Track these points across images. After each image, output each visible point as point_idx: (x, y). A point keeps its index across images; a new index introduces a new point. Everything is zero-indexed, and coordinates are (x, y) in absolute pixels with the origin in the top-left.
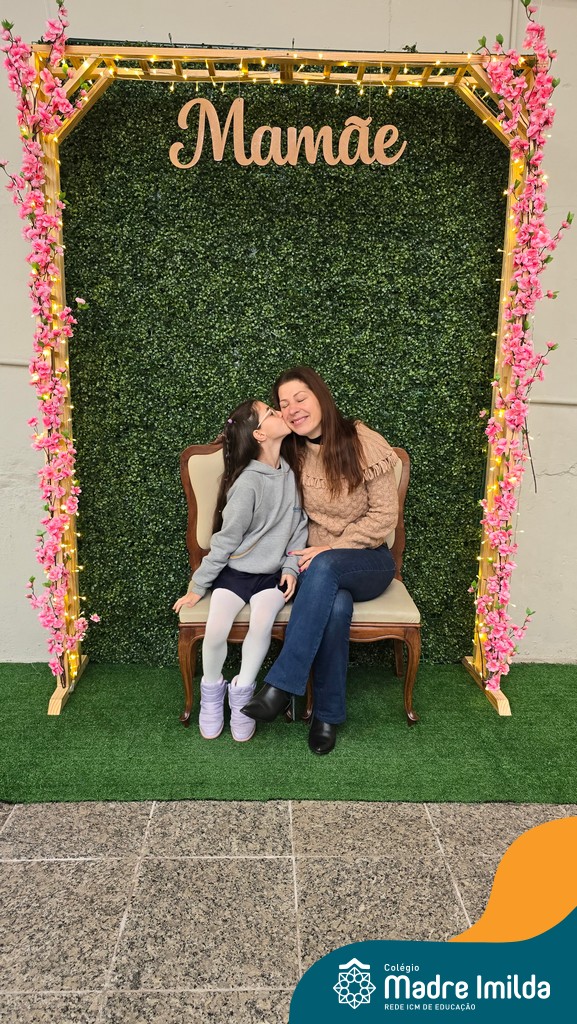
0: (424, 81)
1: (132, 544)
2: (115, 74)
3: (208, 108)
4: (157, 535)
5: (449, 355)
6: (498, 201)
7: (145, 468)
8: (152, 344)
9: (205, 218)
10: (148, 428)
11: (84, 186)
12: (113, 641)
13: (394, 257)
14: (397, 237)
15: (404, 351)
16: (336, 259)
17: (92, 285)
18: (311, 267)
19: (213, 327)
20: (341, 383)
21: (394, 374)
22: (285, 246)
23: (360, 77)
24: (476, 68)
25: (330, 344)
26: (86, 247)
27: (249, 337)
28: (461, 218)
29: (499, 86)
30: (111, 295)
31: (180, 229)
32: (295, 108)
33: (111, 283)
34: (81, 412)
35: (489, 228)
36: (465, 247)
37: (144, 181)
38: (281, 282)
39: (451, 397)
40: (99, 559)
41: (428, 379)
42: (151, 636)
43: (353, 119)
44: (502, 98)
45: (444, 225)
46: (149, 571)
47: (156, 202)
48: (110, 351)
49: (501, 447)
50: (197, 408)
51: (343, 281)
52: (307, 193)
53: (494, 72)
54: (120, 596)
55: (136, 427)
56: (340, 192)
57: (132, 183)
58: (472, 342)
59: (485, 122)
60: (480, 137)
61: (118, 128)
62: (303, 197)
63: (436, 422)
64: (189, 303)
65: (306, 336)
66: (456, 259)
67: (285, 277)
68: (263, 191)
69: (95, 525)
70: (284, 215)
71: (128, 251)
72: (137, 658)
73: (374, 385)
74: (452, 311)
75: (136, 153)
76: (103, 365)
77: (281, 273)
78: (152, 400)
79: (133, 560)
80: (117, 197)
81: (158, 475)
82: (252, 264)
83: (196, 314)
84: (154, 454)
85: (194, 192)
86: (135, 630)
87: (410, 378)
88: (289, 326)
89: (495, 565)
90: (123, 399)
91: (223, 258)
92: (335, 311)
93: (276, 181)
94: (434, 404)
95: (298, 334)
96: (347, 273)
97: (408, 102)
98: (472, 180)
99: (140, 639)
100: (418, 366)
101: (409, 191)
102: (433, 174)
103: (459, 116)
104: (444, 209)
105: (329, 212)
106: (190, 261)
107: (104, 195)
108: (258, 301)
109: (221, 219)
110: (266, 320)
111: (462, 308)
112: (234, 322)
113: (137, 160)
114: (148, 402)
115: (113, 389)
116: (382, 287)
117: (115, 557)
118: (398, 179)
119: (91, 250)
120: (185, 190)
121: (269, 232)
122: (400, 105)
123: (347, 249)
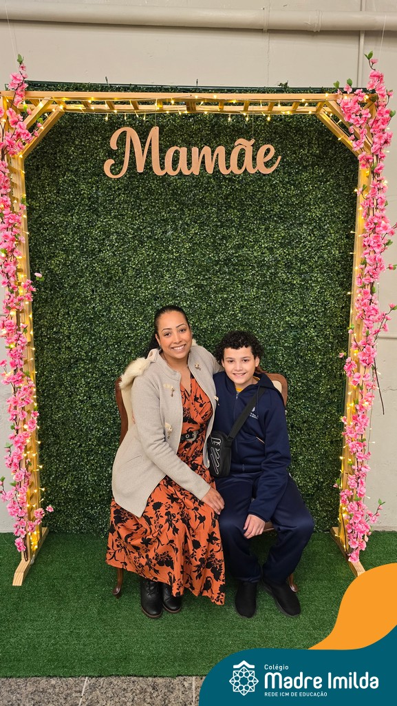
0: (293, 111)
1: (80, 446)
2: (65, 109)
3: (132, 134)
4: (98, 439)
5: (316, 305)
6: (351, 194)
7: (90, 389)
8: (94, 299)
9: (134, 208)
10: (93, 360)
11: (44, 187)
12: (67, 516)
13: (274, 234)
14: (275, 221)
15: (282, 303)
16: (230, 237)
17: (50, 258)
18: (213, 243)
19: (140, 287)
20: (235, 326)
21: (275, 319)
22: (193, 228)
23: (246, 110)
24: (332, 103)
25: (227, 298)
26: (46, 230)
27: (167, 294)
28: (323, 206)
29: (350, 117)
30: (64, 264)
31: (115, 217)
32: (199, 129)
33: (64, 256)
34: (43, 349)
35: (344, 214)
36: (326, 227)
37: (88, 183)
38: (189, 254)
39: (317, 336)
40: (56, 457)
41: (300, 324)
42: (95, 512)
43: (240, 141)
44: (352, 124)
45: (310, 211)
46: (93, 465)
47: (98, 198)
48: (64, 305)
49: (356, 380)
50: (129, 345)
51: (236, 253)
52: (208, 190)
53: (346, 107)
54: (72, 484)
55: (83, 360)
56: (233, 189)
57: (79, 184)
58: (333, 296)
59: (339, 139)
60: (336, 148)
61: (68, 145)
62: (206, 193)
63: (307, 355)
64: (122, 269)
65: (209, 292)
66: (320, 235)
67: (192, 250)
68: (176, 189)
69: (53, 431)
70: (191, 206)
71: (76, 233)
72: (85, 529)
73: (260, 328)
74: (318, 273)
75: (82, 163)
76: (58, 315)
77: (190, 247)
78: (95, 340)
79: (81, 457)
80: (68, 195)
81: (100, 395)
82: (169, 241)
83: (128, 277)
84: (97, 379)
85: (125, 190)
86: (83, 509)
87: (287, 323)
88: (196, 286)
89: (353, 467)
90: (73, 340)
91: (147, 237)
92: (230, 273)
93: (185, 182)
94: (305, 342)
95: (203, 291)
96: (239, 247)
97: (282, 124)
98: (331, 178)
99: (86, 515)
100: (292, 313)
101: (284, 188)
102: (301, 175)
103: (321, 133)
104: (311, 200)
105: (225, 203)
106: (123, 240)
107: (59, 193)
108: (173, 268)
109: (145, 209)
110: (179, 281)
111: (325, 272)
112: (155, 284)
113: (83, 168)
114: (92, 342)
115: (66, 333)
116: (265, 257)
117: (68, 455)
118: (276, 179)
119: (50, 233)
120: (119, 189)
121: (181, 219)
122: (277, 126)
123: (239, 229)
